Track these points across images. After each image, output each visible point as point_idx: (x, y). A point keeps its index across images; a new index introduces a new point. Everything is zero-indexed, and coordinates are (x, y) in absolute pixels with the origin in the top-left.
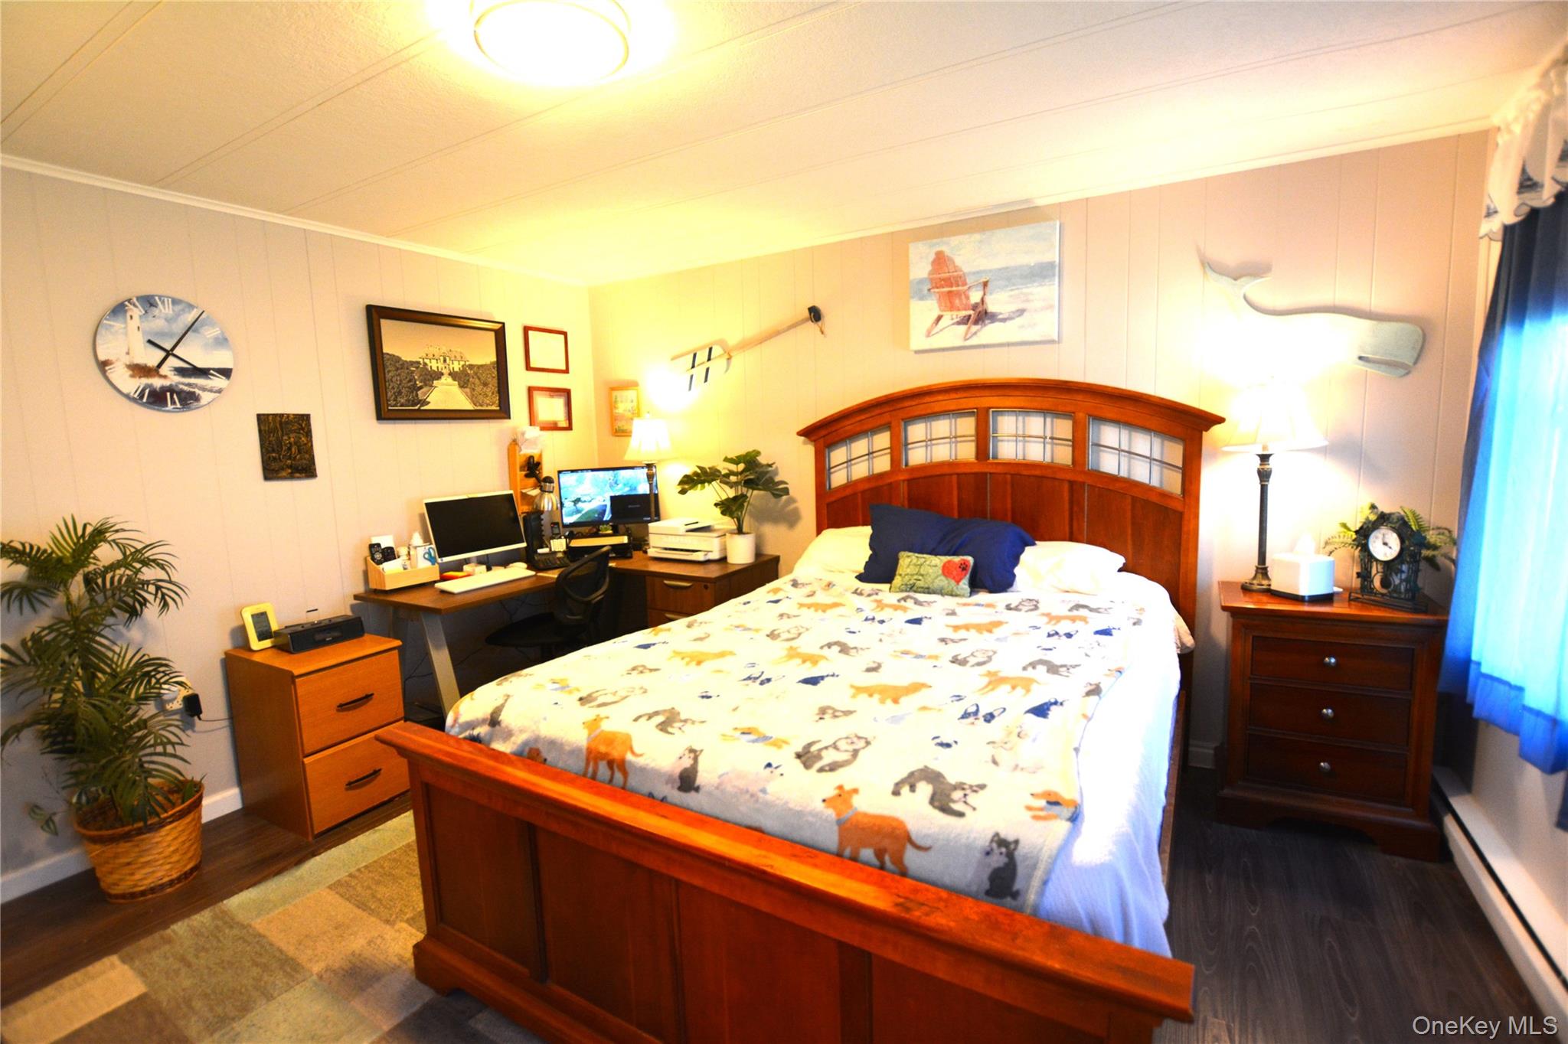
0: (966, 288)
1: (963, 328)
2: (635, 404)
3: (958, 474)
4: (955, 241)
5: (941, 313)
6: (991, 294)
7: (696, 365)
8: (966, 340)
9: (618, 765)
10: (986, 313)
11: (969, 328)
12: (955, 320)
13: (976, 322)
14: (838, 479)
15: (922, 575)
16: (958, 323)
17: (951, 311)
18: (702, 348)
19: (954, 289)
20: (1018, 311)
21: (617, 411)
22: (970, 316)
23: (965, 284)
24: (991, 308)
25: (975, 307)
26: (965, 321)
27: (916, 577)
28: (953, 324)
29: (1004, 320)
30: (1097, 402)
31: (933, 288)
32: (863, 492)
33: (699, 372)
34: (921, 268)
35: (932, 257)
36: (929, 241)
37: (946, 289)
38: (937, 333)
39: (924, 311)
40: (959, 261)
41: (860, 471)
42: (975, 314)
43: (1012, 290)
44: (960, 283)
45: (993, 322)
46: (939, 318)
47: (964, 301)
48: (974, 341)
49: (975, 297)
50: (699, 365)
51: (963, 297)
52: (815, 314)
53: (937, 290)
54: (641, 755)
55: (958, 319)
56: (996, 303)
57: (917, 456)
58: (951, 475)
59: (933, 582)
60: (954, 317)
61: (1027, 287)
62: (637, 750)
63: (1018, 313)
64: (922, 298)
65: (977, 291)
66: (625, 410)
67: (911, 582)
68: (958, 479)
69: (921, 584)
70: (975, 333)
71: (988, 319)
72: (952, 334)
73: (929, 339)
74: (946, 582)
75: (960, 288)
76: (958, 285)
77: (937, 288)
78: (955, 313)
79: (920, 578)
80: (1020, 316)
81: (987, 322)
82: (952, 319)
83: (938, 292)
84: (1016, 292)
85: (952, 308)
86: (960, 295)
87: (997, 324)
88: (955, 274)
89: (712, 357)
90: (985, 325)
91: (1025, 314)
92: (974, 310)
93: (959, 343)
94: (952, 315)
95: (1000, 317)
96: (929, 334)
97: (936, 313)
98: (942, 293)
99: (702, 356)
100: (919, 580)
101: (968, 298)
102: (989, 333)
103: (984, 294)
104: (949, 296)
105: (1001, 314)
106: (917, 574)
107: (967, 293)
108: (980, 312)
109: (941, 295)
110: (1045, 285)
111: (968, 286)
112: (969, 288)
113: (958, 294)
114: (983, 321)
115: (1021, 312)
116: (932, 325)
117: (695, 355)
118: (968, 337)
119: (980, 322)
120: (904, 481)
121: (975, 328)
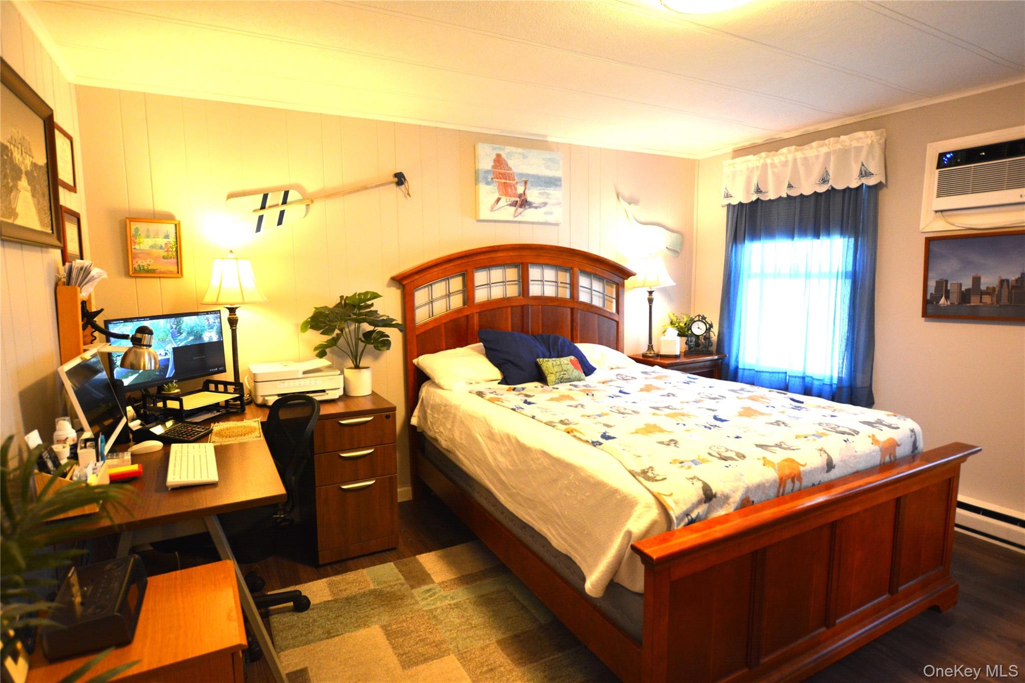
0: (515, 182)
1: (513, 209)
2: (172, 239)
3: (512, 307)
4: (508, 149)
5: (500, 197)
6: (529, 189)
7: (268, 205)
8: (515, 217)
9: (796, 477)
10: (526, 201)
11: (517, 209)
12: (509, 203)
13: (521, 206)
14: (421, 316)
15: (565, 371)
16: (511, 205)
17: (506, 196)
18: (276, 190)
19: (508, 181)
20: (543, 203)
21: (137, 247)
22: (517, 201)
23: (514, 180)
24: (530, 199)
25: (520, 196)
26: (514, 204)
27: (562, 373)
28: (507, 205)
29: (536, 208)
30: (585, 262)
31: (495, 178)
32: (445, 324)
33: (271, 215)
34: (486, 164)
35: (494, 157)
36: (492, 145)
37: (503, 181)
38: (497, 209)
39: (488, 193)
40: (511, 163)
41: (440, 308)
42: (520, 200)
43: (540, 190)
44: (511, 179)
45: (530, 208)
46: (498, 200)
47: (514, 191)
48: (519, 219)
49: (520, 189)
50: (270, 207)
51: (513, 187)
52: (400, 179)
53: (497, 180)
54: (806, 464)
55: (510, 202)
56: (533, 195)
57: (481, 295)
58: (507, 307)
59: (572, 374)
60: (508, 200)
61: (548, 190)
62: (802, 463)
63: (543, 204)
64: (488, 183)
65: (521, 186)
66: (152, 247)
67: (561, 377)
68: (512, 310)
69: (566, 376)
70: (520, 213)
71: (527, 205)
72: (507, 212)
73: (492, 213)
74: (577, 372)
75: (511, 182)
76: (510, 180)
77: (497, 179)
78: (508, 198)
79: (565, 372)
80: (544, 206)
81: (527, 207)
82: (507, 202)
83: (498, 182)
84: (542, 191)
85: (507, 194)
86: (511, 187)
87: (532, 209)
88: (508, 171)
89: (289, 200)
90: (526, 209)
91: (547, 206)
92: (519, 198)
93: (511, 218)
94: (506, 199)
95: (534, 205)
96: (492, 210)
97: (497, 196)
98: (501, 183)
99: (275, 198)
100: (565, 374)
101: (516, 189)
102: (529, 214)
103: (525, 189)
104: (505, 186)
105: (535, 203)
106: (562, 371)
107: (515, 186)
108: (523, 200)
109: (500, 183)
110: (556, 190)
111: (516, 181)
112: (517, 183)
113: (510, 186)
114: (525, 206)
115: (545, 204)
116: (494, 204)
117: (265, 197)
118: (516, 215)
119: (523, 207)
120: (476, 313)
121: (520, 210)
